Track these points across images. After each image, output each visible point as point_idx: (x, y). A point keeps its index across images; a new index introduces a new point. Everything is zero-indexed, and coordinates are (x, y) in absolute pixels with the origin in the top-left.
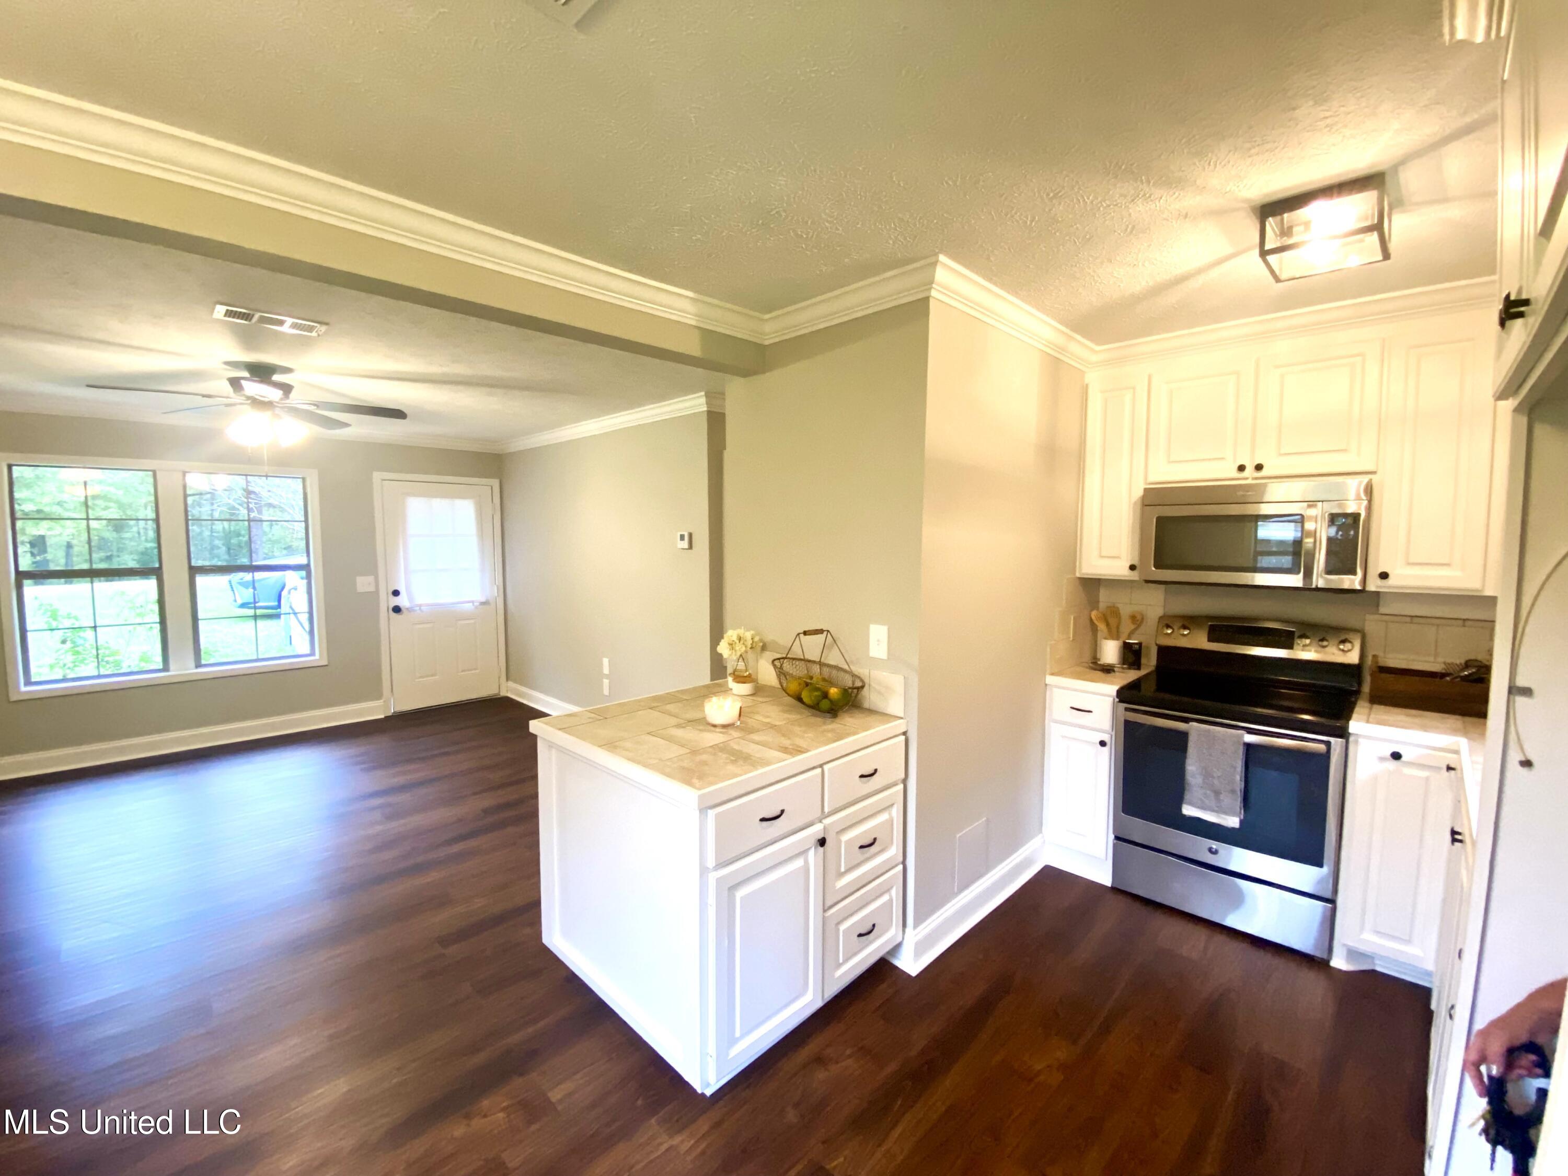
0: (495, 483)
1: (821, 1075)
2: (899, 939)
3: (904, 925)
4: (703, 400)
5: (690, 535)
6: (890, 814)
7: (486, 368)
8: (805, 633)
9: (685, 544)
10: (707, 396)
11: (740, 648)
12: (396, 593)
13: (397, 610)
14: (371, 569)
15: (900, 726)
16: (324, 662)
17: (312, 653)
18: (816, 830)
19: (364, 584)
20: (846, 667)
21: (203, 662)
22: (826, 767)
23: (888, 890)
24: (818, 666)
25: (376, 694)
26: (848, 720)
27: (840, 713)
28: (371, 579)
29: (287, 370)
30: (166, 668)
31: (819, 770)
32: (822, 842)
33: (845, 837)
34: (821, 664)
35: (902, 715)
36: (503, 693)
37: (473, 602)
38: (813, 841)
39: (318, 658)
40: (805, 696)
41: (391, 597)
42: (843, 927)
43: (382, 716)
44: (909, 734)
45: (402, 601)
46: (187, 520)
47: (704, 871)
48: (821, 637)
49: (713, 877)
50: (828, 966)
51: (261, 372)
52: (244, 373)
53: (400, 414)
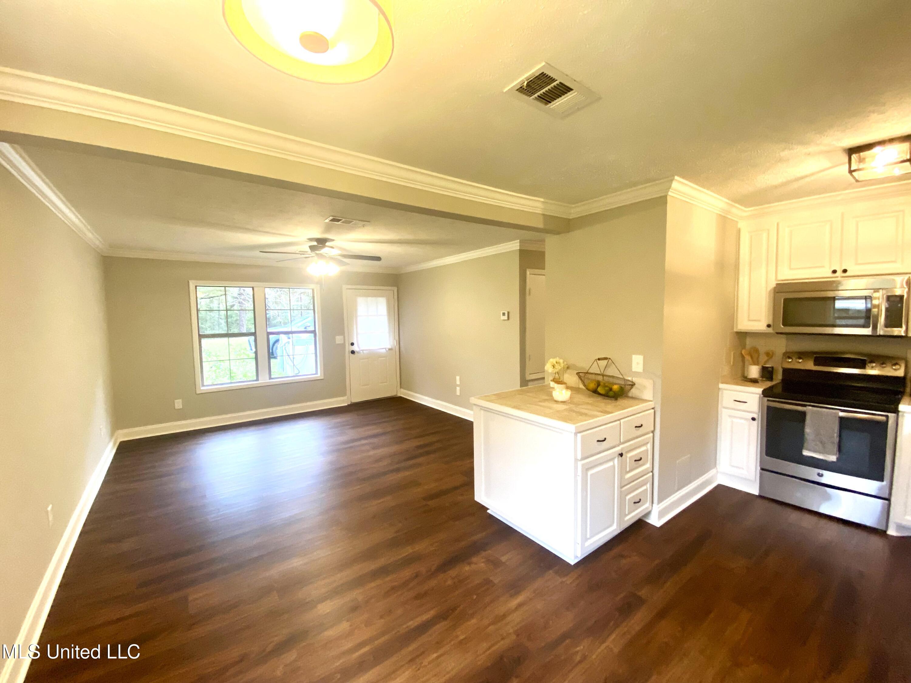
0: (395, 288)
1: (624, 561)
2: (650, 509)
3: (653, 503)
4: (518, 244)
5: (508, 313)
6: (647, 447)
7: (423, 236)
8: (599, 359)
9: (506, 317)
10: (520, 242)
11: (558, 367)
12: (352, 344)
13: (353, 352)
14: (342, 333)
15: (652, 404)
16: (322, 378)
17: (316, 373)
18: (618, 449)
19: (339, 339)
20: (621, 377)
21: (272, 377)
22: (622, 421)
23: (646, 484)
24: (602, 377)
25: (343, 394)
26: (621, 402)
27: (618, 399)
28: (342, 337)
29: (333, 240)
30: (257, 380)
31: (618, 422)
32: (621, 455)
33: (629, 455)
34: (603, 375)
35: (652, 399)
36: (399, 395)
37: (385, 348)
38: (617, 454)
39: (319, 375)
40: (600, 390)
41: (350, 346)
42: (628, 497)
43: (346, 405)
44: (656, 409)
45: (355, 348)
46: (266, 310)
47: (576, 460)
48: (606, 362)
49: (580, 464)
50: (622, 514)
51: (322, 242)
52: (315, 243)
53: (378, 259)
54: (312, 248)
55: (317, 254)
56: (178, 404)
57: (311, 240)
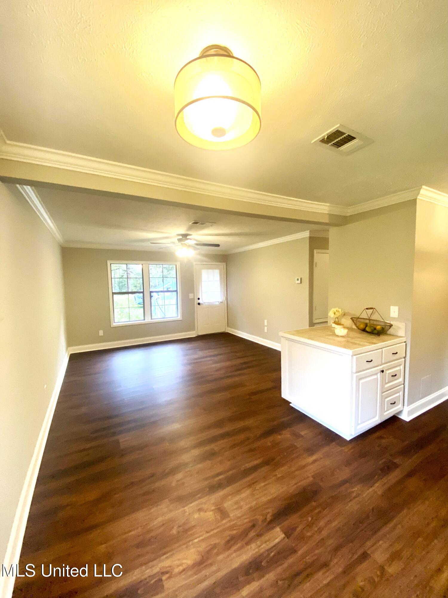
0: (225, 264)
1: (383, 441)
2: (402, 409)
3: (404, 405)
4: (308, 233)
5: (301, 279)
6: (400, 368)
7: (246, 230)
8: (367, 309)
9: (299, 282)
10: (310, 232)
11: (338, 314)
13: (199, 304)
14: (193, 292)
15: (404, 339)
16: (181, 319)
17: (178, 317)
18: (380, 368)
19: (191, 296)
20: (383, 321)
21: (153, 318)
22: (383, 349)
23: (399, 392)
24: (368, 320)
25: (193, 329)
26: (382, 337)
27: (380, 335)
28: (193, 294)
29: (191, 235)
30: (144, 320)
31: (381, 350)
32: (383, 371)
33: (388, 372)
34: (370, 320)
35: (404, 336)
36: (227, 331)
37: (219, 302)
38: (379, 371)
39: (179, 317)
40: (368, 329)
41: (198, 300)
42: (386, 400)
43: (195, 336)
44: (407, 343)
45: (200, 301)
46: (149, 278)
47: (352, 372)
48: (372, 310)
49: (355, 375)
50: (382, 410)
51: (185, 236)
52: (181, 237)
53: (218, 245)
54: (180, 240)
55: (182, 244)
56: (101, 333)
57: (179, 235)
